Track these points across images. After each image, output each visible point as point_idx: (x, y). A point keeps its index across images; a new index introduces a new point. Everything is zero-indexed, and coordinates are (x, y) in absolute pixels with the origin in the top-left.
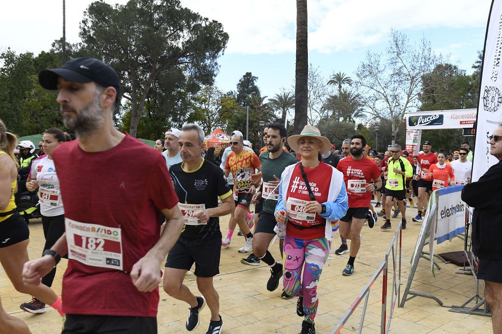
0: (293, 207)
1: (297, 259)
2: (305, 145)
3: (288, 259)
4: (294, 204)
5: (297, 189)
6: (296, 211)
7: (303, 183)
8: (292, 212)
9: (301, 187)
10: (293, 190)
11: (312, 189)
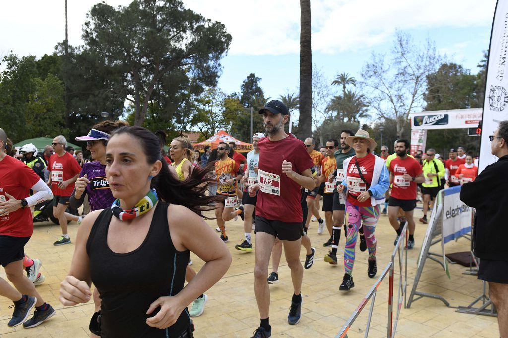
0: (351, 183)
1: (356, 216)
2: (358, 143)
3: (350, 215)
4: (351, 181)
5: (352, 171)
6: (353, 185)
7: (356, 167)
8: (350, 187)
9: (355, 170)
10: (350, 172)
11: (361, 170)
